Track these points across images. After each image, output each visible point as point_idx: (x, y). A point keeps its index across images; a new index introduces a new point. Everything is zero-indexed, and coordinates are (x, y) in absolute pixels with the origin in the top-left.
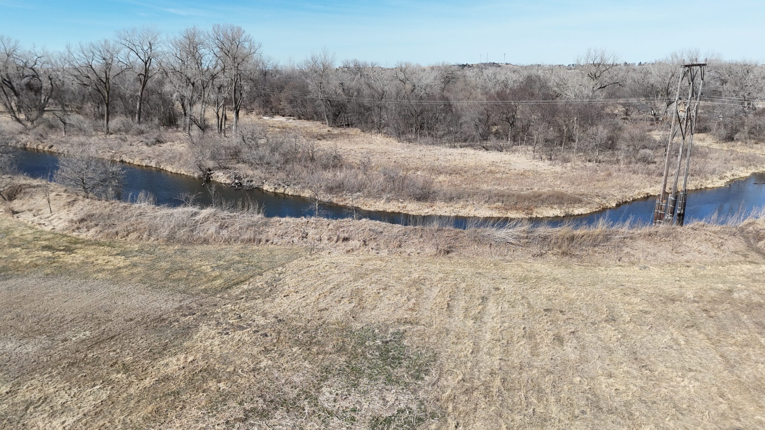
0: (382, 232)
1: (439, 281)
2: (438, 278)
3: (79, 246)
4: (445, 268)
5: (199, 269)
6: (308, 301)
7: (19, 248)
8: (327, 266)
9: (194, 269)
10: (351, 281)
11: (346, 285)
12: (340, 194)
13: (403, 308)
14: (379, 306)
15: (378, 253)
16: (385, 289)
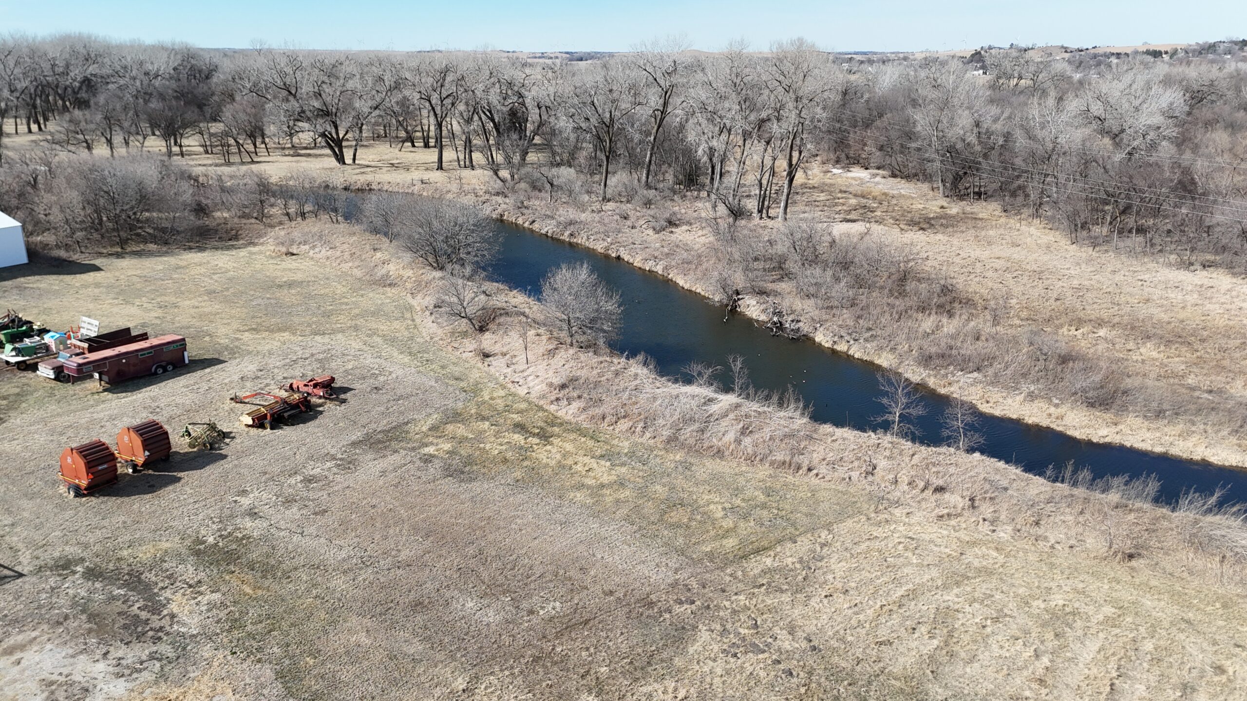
0: (1006, 489)
1: (1101, 623)
2: (1101, 617)
3: (556, 430)
4: (1118, 594)
5: (706, 509)
6: (861, 617)
7: (487, 423)
8: (900, 543)
9: (699, 507)
10: (937, 588)
11: (928, 594)
12: (942, 372)
13: (1025, 673)
14: (981, 657)
15: (994, 531)
16: (996, 620)
